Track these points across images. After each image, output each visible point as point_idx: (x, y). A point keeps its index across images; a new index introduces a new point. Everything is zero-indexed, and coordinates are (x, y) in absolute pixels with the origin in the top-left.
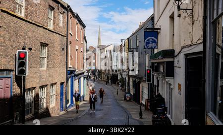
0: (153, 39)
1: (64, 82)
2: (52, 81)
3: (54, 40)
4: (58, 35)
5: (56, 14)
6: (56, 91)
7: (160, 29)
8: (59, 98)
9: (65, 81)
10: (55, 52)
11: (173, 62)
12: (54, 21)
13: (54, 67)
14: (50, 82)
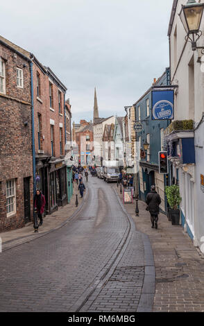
0: (166, 103)
1: (30, 177)
2: (9, 176)
3: (9, 111)
4: (15, 103)
5: (11, 70)
6: (17, 191)
7: (177, 86)
8: (22, 201)
9: (32, 175)
10: (12, 130)
11: (192, 139)
12: (7, 80)
13: (11, 154)
14: (5, 177)
